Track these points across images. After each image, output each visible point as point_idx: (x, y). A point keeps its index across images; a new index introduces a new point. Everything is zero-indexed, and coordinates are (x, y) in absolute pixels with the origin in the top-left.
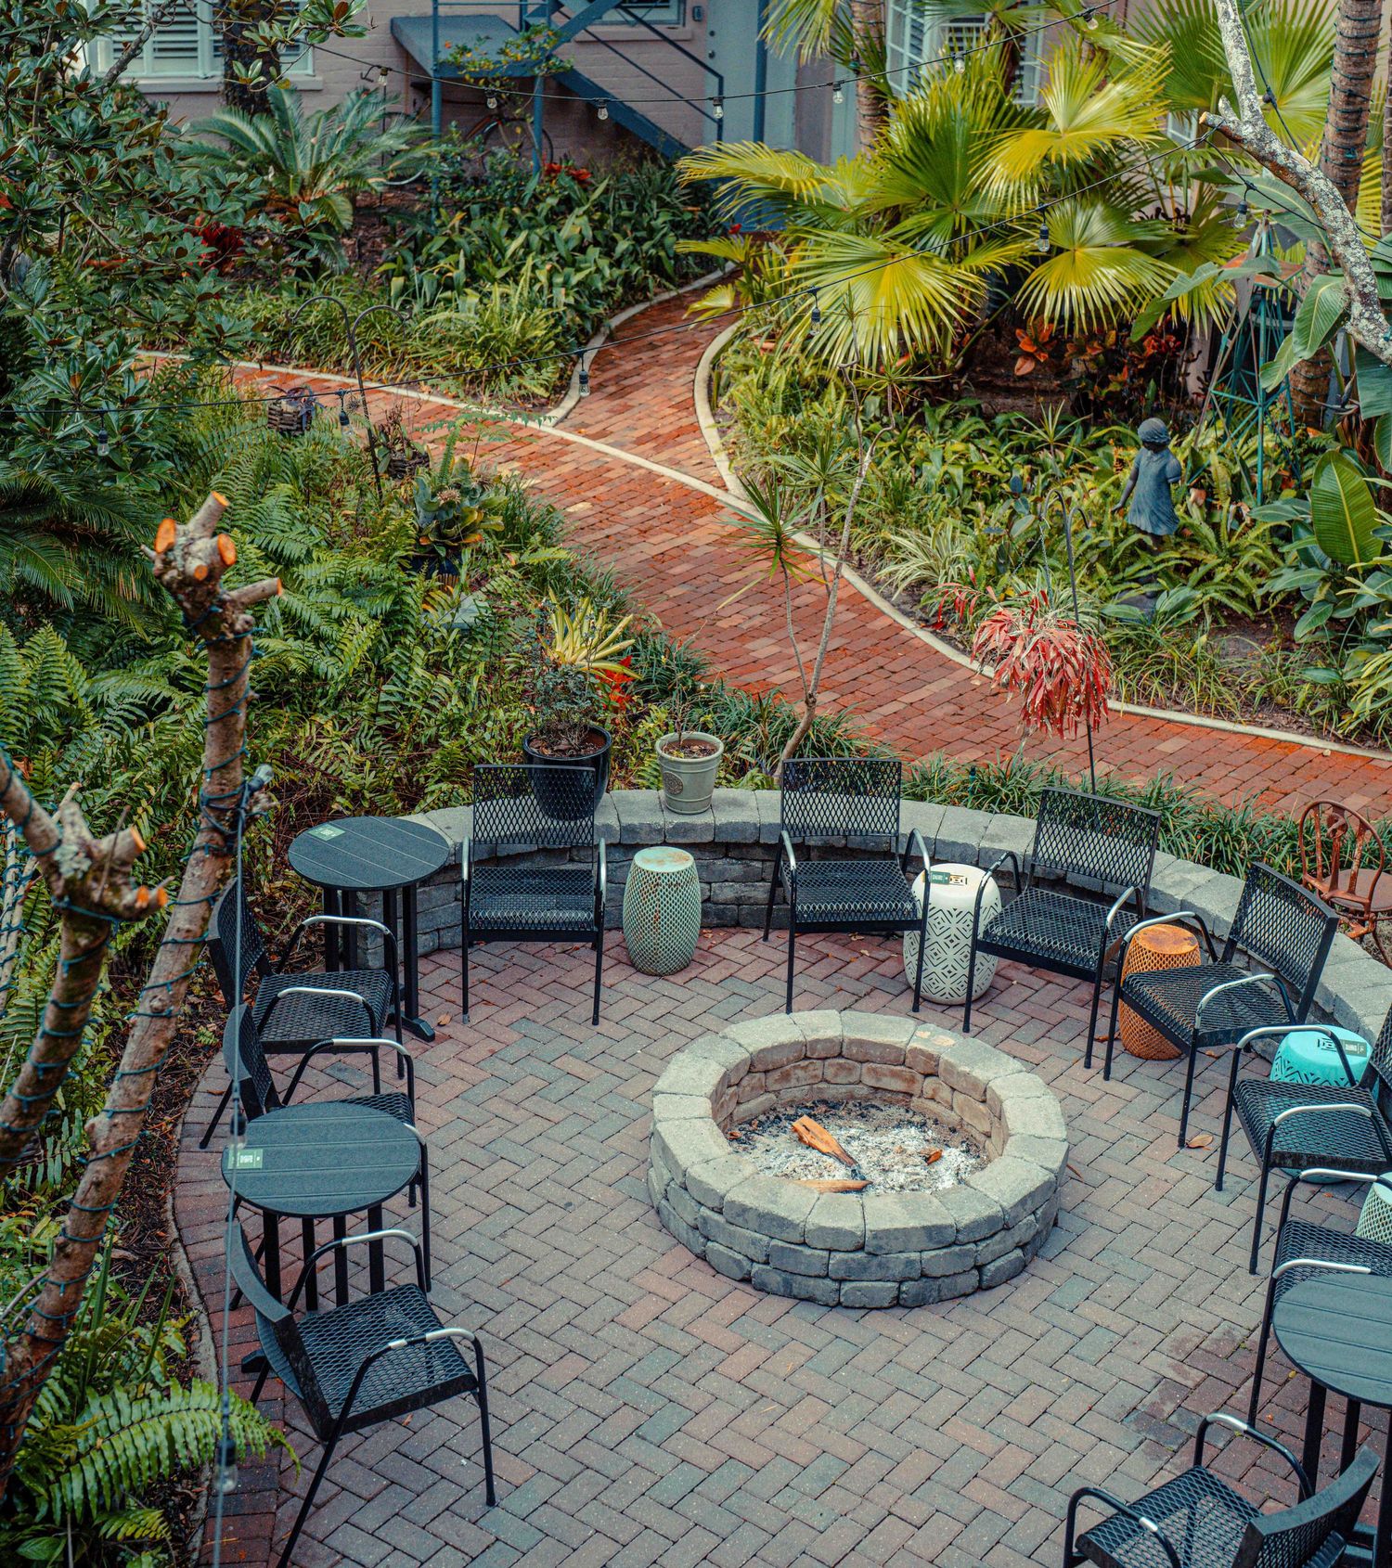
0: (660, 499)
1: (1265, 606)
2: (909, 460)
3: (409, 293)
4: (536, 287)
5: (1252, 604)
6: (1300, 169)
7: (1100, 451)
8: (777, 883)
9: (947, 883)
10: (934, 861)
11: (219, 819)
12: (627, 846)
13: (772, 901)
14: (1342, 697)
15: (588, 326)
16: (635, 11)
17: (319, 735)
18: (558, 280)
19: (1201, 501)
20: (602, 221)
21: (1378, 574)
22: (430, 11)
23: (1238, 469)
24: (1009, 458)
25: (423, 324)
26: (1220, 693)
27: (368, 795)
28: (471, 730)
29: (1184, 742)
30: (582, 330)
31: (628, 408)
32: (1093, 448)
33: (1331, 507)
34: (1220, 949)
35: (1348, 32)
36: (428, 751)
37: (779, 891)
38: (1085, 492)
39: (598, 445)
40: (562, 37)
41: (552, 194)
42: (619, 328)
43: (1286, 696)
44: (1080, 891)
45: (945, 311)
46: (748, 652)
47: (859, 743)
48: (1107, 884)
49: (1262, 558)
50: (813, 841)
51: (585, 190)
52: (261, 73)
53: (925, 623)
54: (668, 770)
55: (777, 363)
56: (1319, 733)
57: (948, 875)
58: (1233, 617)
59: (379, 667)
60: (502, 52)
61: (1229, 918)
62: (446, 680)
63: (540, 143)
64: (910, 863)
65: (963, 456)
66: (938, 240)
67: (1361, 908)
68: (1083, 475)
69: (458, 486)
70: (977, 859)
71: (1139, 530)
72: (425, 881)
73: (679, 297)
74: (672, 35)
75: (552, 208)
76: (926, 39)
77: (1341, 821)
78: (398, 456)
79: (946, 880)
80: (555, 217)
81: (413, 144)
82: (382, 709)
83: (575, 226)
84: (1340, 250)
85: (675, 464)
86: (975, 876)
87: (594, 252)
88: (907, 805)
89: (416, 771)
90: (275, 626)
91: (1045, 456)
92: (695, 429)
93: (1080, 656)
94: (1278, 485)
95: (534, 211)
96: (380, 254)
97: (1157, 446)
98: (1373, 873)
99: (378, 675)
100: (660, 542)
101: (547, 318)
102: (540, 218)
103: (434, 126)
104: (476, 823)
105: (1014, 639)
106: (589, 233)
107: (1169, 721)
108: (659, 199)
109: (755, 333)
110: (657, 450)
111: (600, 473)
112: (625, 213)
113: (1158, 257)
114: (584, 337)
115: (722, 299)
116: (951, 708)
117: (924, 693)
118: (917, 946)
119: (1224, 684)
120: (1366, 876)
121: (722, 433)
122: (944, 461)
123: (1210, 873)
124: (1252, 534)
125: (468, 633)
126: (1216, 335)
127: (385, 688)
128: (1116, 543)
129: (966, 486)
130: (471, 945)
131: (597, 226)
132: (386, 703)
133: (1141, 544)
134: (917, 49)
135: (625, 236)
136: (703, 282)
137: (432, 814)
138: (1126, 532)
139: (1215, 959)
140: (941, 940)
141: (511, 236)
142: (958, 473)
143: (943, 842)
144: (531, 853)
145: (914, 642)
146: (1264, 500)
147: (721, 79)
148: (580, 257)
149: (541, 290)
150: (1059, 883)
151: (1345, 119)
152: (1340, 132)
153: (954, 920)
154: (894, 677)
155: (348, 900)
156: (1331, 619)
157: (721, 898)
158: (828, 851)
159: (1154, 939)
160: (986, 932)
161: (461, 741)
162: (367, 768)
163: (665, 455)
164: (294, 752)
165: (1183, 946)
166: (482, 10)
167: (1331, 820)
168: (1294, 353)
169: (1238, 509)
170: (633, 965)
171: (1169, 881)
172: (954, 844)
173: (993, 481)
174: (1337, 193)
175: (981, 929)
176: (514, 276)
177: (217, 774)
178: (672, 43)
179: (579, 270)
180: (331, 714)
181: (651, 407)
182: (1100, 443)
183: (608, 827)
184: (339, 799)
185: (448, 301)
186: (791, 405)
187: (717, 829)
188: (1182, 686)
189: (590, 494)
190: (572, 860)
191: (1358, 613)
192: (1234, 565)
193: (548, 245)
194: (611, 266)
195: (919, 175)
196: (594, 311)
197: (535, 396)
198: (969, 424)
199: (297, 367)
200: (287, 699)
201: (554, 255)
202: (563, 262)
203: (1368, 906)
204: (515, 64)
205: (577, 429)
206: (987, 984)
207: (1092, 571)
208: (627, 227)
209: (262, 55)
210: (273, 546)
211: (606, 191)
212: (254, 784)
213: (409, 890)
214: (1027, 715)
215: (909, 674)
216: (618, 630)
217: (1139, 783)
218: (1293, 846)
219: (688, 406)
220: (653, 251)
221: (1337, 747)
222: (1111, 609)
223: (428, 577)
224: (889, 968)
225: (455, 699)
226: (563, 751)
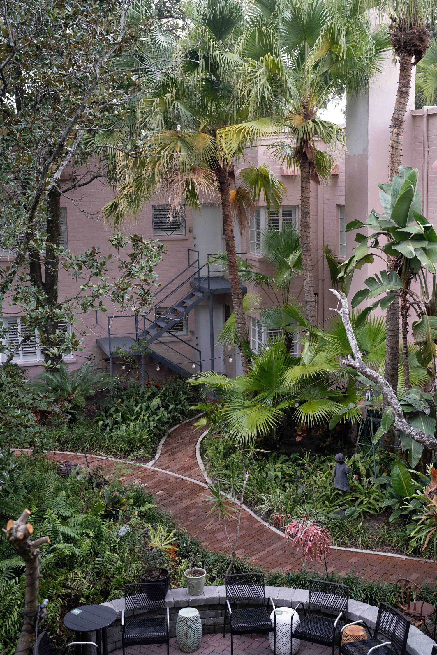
0: (186, 488)
1: (380, 511)
2: (264, 471)
3: (104, 426)
4: (144, 422)
5: (376, 511)
6: (375, 376)
7: (325, 464)
8: (226, 618)
9: (281, 614)
10: (277, 607)
11: (30, 620)
12: (176, 608)
13: (225, 623)
14: (407, 540)
15: (162, 434)
16: (171, 333)
17: (75, 576)
18: (151, 419)
19: (357, 478)
20: (164, 400)
21: (414, 499)
22: (108, 336)
23: (368, 467)
24: (295, 468)
25: (109, 436)
26: (368, 542)
27: (91, 596)
28: (125, 571)
29: (358, 559)
30: (160, 434)
31: (175, 459)
32: (322, 462)
33: (397, 479)
34: (372, 632)
35: (390, 329)
36: (111, 579)
37: (227, 620)
38: (320, 477)
39: (166, 472)
40: (150, 342)
41: (149, 391)
42: (171, 433)
43: (389, 541)
44: (326, 615)
45: (271, 423)
46: (216, 537)
47: (252, 567)
48: (334, 612)
49: (378, 496)
50: (237, 602)
51: (159, 390)
52: (51, 364)
53: (272, 524)
54: (189, 581)
55: (220, 442)
56: (401, 553)
57: (282, 611)
58: (371, 516)
59: (95, 552)
60: (131, 348)
61: (375, 621)
62: (116, 555)
63: (144, 375)
64: (270, 609)
65: (281, 468)
66: (269, 401)
67: (419, 615)
68: (319, 472)
69: (118, 491)
70: (291, 605)
71: (338, 489)
72: (110, 626)
73: (190, 422)
74: (184, 339)
75: (149, 396)
76: (263, 336)
77: (409, 586)
78: (99, 481)
79: (281, 613)
80: (150, 399)
81: (104, 378)
82: (96, 566)
83: (156, 401)
84: (389, 400)
85: (190, 476)
86: (291, 611)
87: (162, 409)
88: (267, 588)
89: (107, 586)
90: (60, 541)
91: (307, 467)
92: (197, 465)
93: (320, 534)
94: (381, 471)
95: (143, 398)
96: (95, 413)
97: (341, 462)
98: (421, 602)
99: (94, 555)
100: (187, 502)
101: (148, 431)
102: (145, 400)
103: (111, 374)
104: (126, 604)
105: (298, 530)
106: (160, 403)
107: (352, 552)
108: (182, 391)
109: (214, 432)
110: (185, 472)
111: (167, 480)
112: (172, 396)
113: (337, 402)
114: (160, 437)
115: (204, 421)
116: (281, 552)
117: (272, 548)
118: (273, 637)
119: (369, 538)
120: (419, 603)
121: (205, 465)
122: (275, 470)
123: (368, 606)
124: (374, 488)
125: (123, 538)
126: (358, 424)
127: (97, 559)
128: (331, 493)
129: (282, 478)
130: (126, 647)
131: (163, 401)
132: (98, 564)
133: (338, 493)
134: (260, 339)
135: (172, 404)
136: (198, 416)
137: (113, 601)
138: (334, 489)
139: (372, 637)
140: (281, 634)
141: (136, 406)
142: (279, 474)
143: (279, 600)
144: (146, 613)
145: (269, 530)
146: (377, 477)
147: (200, 352)
148: (158, 411)
149: (146, 423)
150: (318, 612)
151: (391, 355)
152: (390, 360)
153: (285, 627)
154: (263, 543)
155: (83, 636)
156: (401, 515)
157: (209, 623)
158: (243, 606)
159: (351, 631)
160: (295, 631)
161: (121, 575)
162: (91, 587)
163: (187, 474)
164: (67, 583)
165: (361, 632)
166: (125, 335)
167: (405, 585)
168: (382, 431)
169: (369, 480)
170: (180, 650)
171: (354, 609)
172: (283, 600)
173: (291, 476)
174: (387, 382)
175: (294, 630)
176: (136, 419)
177: (29, 604)
178: (184, 342)
179: (158, 415)
180: (79, 569)
181: (182, 458)
182: (325, 461)
183: (170, 602)
184: (82, 599)
185: (116, 428)
186: (226, 455)
187: (205, 600)
188: (355, 540)
189: (164, 488)
190: (159, 614)
191: (410, 512)
192: (370, 498)
193: (148, 408)
194: (168, 413)
195: (262, 381)
196: (163, 428)
197: (145, 457)
198: (283, 458)
199: (69, 452)
200: (65, 565)
201: (150, 412)
202: (154, 414)
203: (421, 614)
204: (134, 352)
205: (159, 466)
206: (298, 649)
207: (323, 503)
208: (173, 401)
209: (51, 358)
210: (60, 513)
211: (166, 389)
212: (42, 606)
213: (104, 630)
214: (304, 555)
215: (267, 541)
216: (171, 535)
217: (343, 574)
218: (395, 594)
219: (194, 457)
220: (181, 408)
221: (407, 557)
222: (331, 515)
223: (110, 521)
224: (265, 645)
225: (119, 561)
226: (154, 577)
